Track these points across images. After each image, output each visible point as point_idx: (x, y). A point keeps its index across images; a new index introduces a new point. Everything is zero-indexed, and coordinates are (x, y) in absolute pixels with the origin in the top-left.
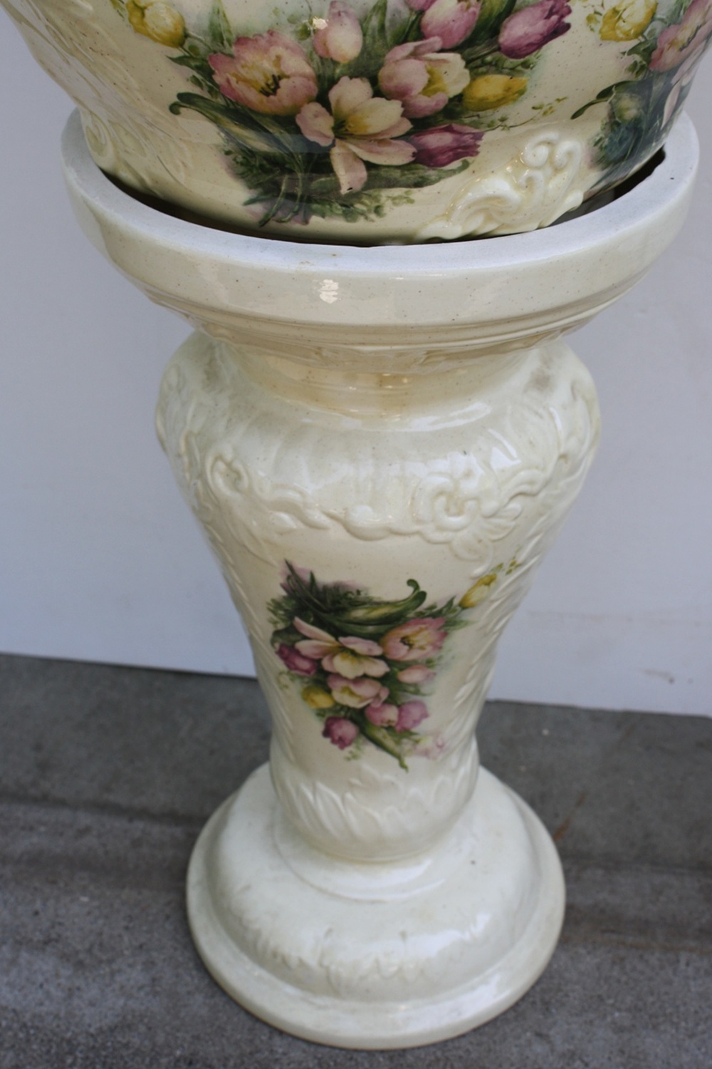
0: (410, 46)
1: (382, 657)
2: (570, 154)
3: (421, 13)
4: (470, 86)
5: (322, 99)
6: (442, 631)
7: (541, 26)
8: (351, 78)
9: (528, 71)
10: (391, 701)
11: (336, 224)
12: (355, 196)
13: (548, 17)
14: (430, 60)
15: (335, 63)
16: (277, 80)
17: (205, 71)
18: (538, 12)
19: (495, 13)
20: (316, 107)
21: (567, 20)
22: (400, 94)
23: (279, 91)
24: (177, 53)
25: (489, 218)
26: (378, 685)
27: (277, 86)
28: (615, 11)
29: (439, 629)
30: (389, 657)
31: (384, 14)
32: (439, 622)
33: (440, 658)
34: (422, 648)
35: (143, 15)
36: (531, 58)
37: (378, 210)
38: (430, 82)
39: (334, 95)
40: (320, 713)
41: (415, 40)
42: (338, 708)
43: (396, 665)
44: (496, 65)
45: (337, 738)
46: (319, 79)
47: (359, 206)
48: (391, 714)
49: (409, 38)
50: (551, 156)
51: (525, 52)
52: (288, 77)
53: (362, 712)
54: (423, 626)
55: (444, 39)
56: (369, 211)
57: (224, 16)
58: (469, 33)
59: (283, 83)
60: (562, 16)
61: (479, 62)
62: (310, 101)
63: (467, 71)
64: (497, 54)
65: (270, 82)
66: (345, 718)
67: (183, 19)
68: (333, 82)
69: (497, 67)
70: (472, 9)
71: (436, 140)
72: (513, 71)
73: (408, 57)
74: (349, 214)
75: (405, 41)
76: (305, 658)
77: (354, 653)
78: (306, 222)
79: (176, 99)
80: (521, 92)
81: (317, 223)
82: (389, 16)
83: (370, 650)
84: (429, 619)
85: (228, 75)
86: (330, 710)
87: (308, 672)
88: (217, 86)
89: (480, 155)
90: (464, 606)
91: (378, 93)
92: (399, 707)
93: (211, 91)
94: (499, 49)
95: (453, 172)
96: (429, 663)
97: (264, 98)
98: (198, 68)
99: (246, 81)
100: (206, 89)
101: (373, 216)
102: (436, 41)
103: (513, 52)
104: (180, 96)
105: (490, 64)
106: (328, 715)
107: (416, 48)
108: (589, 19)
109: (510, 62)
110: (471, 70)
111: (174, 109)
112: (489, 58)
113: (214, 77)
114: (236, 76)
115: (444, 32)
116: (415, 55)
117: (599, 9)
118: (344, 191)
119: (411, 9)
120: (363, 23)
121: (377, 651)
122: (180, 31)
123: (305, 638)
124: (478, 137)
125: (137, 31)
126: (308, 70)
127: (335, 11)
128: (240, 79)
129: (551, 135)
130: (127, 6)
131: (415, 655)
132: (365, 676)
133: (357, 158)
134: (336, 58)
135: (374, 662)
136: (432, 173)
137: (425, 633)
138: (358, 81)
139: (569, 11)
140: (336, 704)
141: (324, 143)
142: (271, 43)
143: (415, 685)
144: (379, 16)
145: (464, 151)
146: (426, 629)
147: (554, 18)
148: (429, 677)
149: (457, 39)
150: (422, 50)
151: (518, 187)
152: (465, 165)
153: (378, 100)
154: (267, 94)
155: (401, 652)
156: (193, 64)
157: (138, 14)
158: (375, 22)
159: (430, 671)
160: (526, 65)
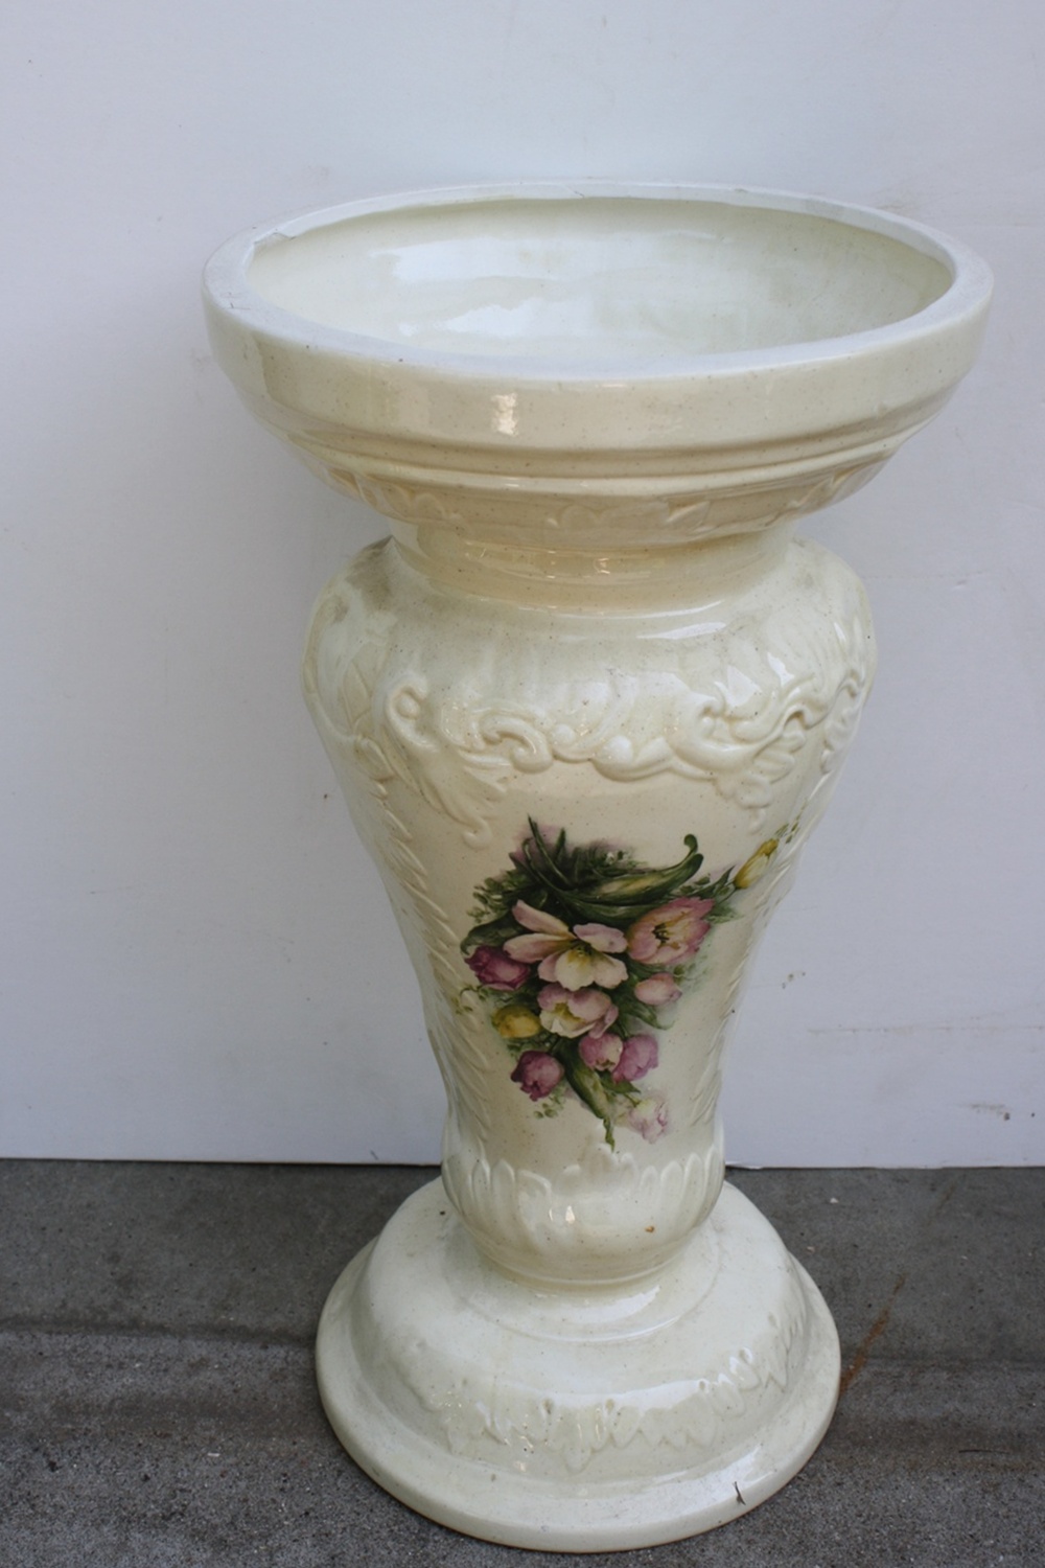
1: (622, 956)
6: (706, 921)
10: (617, 1030)
26: (606, 1000)
29: (702, 918)
30: (632, 956)
32: (705, 905)
33: (692, 967)
34: (675, 947)
40: (515, 1044)
42: (544, 1037)
43: (639, 970)
45: (530, 1083)
48: (613, 1050)
53: (573, 1044)
54: (686, 910)
66: (548, 1053)
76: (513, 963)
77: (588, 950)
83: (612, 943)
84: (695, 900)
86: (530, 1040)
87: (512, 984)
90: (738, 886)
92: (625, 1040)
96: (677, 974)
106: (527, 1048)
121: (620, 946)
123: (526, 931)
131: (664, 957)
132: (594, 986)
135: (611, 963)
137: (686, 921)
140: (543, 1031)
143: (653, 1007)
146: (688, 915)
148: (674, 997)
155: (650, 951)
159: (677, 987)
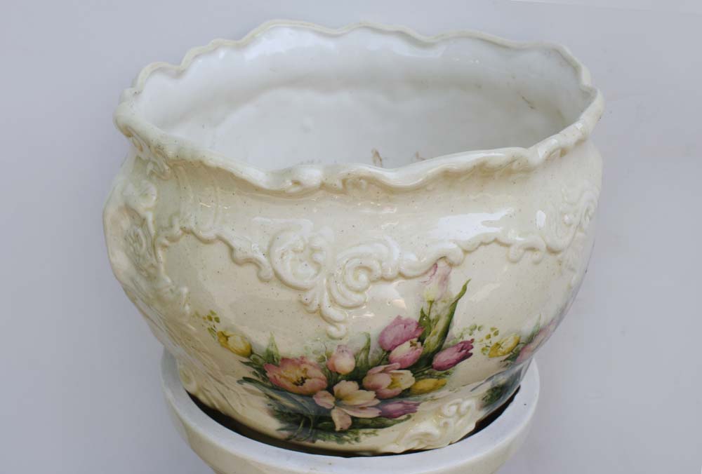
0: (382, 367)
2: (469, 408)
3: (389, 352)
4: (415, 384)
5: (330, 389)
7: (456, 356)
8: (347, 381)
9: (448, 376)
11: (332, 444)
12: (343, 432)
13: (460, 351)
14: (393, 374)
15: (338, 374)
16: (303, 380)
17: (262, 371)
18: (455, 349)
19: (431, 351)
20: (327, 393)
21: (470, 351)
22: (375, 389)
23: (304, 384)
24: (246, 360)
25: (421, 442)
27: (304, 382)
28: (497, 344)
31: (368, 353)
35: (227, 340)
36: (450, 370)
37: (357, 440)
38: (392, 383)
39: (336, 388)
41: (385, 364)
44: (430, 375)
46: (329, 379)
47: (345, 437)
49: (382, 363)
50: (458, 410)
51: (446, 369)
52: (310, 378)
55: (401, 364)
56: (352, 439)
57: (276, 347)
58: (416, 361)
59: (307, 381)
60: (468, 350)
61: (420, 374)
62: (322, 389)
63: (414, 378)
64: (431, 370)
65: (300, 379)
67: (250, 345)
68: (337, 382)
69: (431, 376)
70: (418, 350)
71: (393, 407)
72: (439, 377)
73: (381, 372)
74: (340, 440)
75: (379, 365)
78: (314, 442)
79: (242, 379)
80: (443, 385)
81: (320, 443)
82: (371, 353)
85: (276, 374)
88: (268, 378)
89: (417, 413)
91: (362, 387)
93: (263, 379)
94: (432, 367)
95: (402, 421)
97: (295, 386)
98: (257, 369)
99: (285, 378)
100: (261, 378)
101: (354, 442)
102: (397, 365)
103: (439, 369)
104: (244, 378)
105: (427, 374)
107: (385, 368)
108: (483, 350)
109: (438, 373)
110: (416, 377)
111: (239, 382)
112: (426, 372)
113: (267, 374)
114: (279, 374)
115: (401, 361)
116: (384, 371)
117: (489, 345)
118: (338, 429)
119: (384, 350)
120: (356, 356)
122: (248, 351)
124: (418, 404)
125: (222, 346)
126: (322, 375)
127: (341, 350)
128: (281, 377)
129: (459, 400)
130: (218, 334)
133: (346, 414)
134: (339, 372)
136: (389, 421)
138: (351, 383)
139: (472, 347)
141: (328, 407)
142: (302, 362)
144: (365, 353)
145: (409, 412)
147: (464, 351)
149: (409, 364)
150: (388, 369)
151: (439, 427)
152: (409, 417)
153: (362, 391)
154: (297, 385)
156: (255, 366)
157: (225, 339)
158: (362, 356)
160: (447, 374)
